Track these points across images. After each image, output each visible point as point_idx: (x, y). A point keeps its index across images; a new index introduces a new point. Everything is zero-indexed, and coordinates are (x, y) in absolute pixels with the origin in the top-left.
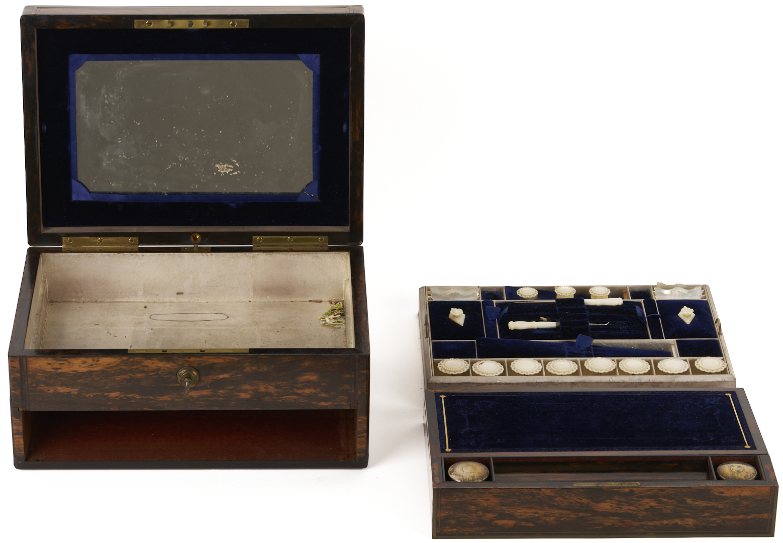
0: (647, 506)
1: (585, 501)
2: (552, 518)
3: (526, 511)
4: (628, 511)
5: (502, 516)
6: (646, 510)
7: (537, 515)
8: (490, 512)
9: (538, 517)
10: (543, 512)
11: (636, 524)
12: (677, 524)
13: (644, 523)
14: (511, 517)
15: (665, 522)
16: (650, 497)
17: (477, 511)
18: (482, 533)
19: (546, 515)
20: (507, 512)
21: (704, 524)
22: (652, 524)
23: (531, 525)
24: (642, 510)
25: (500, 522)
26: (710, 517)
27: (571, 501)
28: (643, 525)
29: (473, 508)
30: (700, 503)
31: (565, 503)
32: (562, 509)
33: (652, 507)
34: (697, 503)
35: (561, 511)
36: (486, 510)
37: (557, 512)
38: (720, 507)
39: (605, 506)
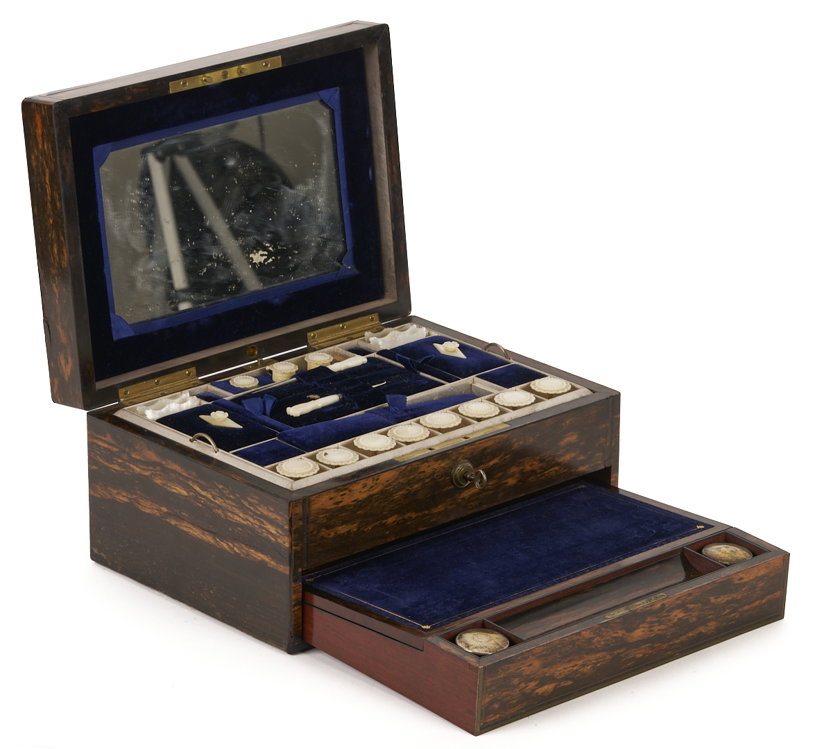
0: (676, 620)
1: (620, 633)
2: (589, 667)
3: (566, 666)
4: (658, 632)
5: (543, 681)
6: (675, 625)
7: (575, 668)
8: (531, 680)
9: (577, 670)
10: (581, 662)
11: (665, 646)
12: (701, 633)
13: (671, 643)
14: (552, 679)
15: (690, 634)
16: (678, 607)
17: (520, 684)
18: (523, 711)
19: (583, 665)
20: (547, 675)
21: (724, 624)
22: (679, 641)
23: (570, 683)
24: (671, 627)
25: (540, 691)
26: (730, 613)
27: (608, 638)
28: (671, 645)
29: (516, 681)
30: (723, 599)
31: (603, 643)
32: (599, 652)
33: (680, 619)
34: (719, 600)
35: (598, 655)
36: (529, 679)
37: (593, 657)
38: (739, 598)
39: (638, 634)
